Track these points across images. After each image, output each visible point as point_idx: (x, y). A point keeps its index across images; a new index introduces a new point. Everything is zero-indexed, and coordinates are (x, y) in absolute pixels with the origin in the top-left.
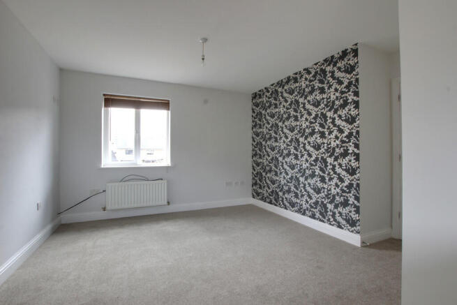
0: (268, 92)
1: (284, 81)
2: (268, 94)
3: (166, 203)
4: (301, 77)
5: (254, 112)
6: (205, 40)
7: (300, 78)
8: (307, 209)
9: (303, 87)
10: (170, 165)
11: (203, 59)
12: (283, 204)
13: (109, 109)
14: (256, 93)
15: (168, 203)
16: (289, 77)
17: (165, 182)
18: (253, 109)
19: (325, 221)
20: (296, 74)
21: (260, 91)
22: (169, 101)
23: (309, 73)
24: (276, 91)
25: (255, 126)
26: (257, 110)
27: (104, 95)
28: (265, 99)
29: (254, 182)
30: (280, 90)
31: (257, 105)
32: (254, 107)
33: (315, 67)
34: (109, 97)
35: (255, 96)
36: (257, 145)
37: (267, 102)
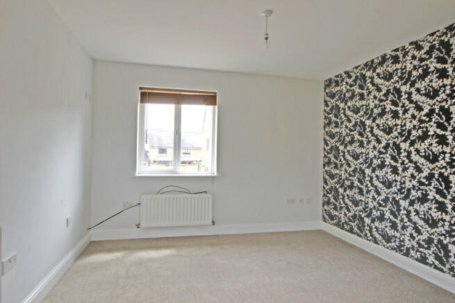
0: (350, 77)
1: (376, 61)
2: (350, 81)
3: (210, 222)
4: (406, 54)
5: (326, 105)
6: (270, 12)
7: (404, 57)
8: (413, 248)
9: (408, 69)
10: (216, 174)
11: (266, 39)
12: (372, 235)
13: (146, 104)
14: (330, 80)
15: (213, 223)
16: (385, 55)
17: (209, 195)
18: (325, 102)
19: (445, 270)
20: (397, 50)
21: (337, 76)
22: (216, 93)
23: (419, 48)
24: (364, 76)
25: (329, 124)
26: (332, 102)
27: (141, 88)
28: (344, 88)
29: (326, 199)
30: (369, 74)
31: (332, 96)
32: (328, 99)
33: (430, 38)
34: (146, 91)
35: (329, 83)
36: (331, 149)
37: (347, 91)
